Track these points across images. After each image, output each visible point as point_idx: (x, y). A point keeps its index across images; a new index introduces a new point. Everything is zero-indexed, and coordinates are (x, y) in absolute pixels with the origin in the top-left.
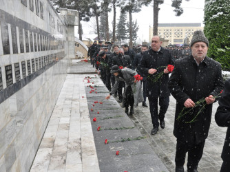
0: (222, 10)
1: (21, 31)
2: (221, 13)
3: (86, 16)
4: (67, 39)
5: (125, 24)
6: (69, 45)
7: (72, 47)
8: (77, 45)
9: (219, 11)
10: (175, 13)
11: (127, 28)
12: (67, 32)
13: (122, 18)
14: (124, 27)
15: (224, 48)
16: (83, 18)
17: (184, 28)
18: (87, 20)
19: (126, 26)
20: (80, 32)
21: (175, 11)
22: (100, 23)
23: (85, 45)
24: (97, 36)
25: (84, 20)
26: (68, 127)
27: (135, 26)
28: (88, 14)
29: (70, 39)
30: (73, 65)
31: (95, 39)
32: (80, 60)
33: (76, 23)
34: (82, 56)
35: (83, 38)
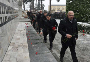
1: (2, 7)
2: (72, 1)
3: (26, 2)
4: (19, 10)
6: (20, 12)
7: (21, 13)
8: (23, 12)
10: (57, 1)
12: (19, 7)
13: (39, 3)
14: (40, 6)
16: (25, 2)
17: (60, 6)
18: (27, 3)
20: (24, 7)
22: (31, 4)
23: (26, 12)
25: (25, 3)
26: (19, 39)
27: (44, 5)
28: (27, 1)
29: (20, 10)
30: (21, 19)
31: (29, 10)
32: (24, 17)
33: (23, 4)
34: (25, 16)
35: (25, 10)
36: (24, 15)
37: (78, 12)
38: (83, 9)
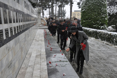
0: (85, 9)
2: (84, 10)
7: (40, 20)
8: (42, 19)
9: (84, 9)
10: (78, 7)
15: (85, 20)
18: (46, 10)
21: (78, 6)
24: (49, 16)
25: (45, 10)
28: (46, 7)
30: (40, 26)
33: (41, 12)
35: (44, 17)
36: (43, 23)
37: (90, 19)
38: (94, 17)
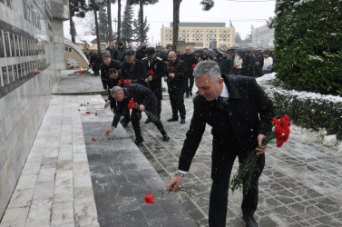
3: (80, 10)
4: (51, 40)
5: (131, 22)
6: (55, 49)
7: (60, 53)
8: (69, 49)
10: (203, 6)
11: (133, 28)
12: (50, 28)
14: (130, 26)
16: (76, 13)
19: (132, 25)
21: (204, 4)
22: (98, 21)
23: (80, 49)
24: (95, 37)
29: (56, 39)
30: (62, 79)
31: (93, 42)
32: (72, 71)
34: (75, 65)
36: (73, 62)
